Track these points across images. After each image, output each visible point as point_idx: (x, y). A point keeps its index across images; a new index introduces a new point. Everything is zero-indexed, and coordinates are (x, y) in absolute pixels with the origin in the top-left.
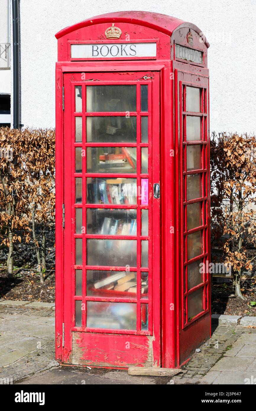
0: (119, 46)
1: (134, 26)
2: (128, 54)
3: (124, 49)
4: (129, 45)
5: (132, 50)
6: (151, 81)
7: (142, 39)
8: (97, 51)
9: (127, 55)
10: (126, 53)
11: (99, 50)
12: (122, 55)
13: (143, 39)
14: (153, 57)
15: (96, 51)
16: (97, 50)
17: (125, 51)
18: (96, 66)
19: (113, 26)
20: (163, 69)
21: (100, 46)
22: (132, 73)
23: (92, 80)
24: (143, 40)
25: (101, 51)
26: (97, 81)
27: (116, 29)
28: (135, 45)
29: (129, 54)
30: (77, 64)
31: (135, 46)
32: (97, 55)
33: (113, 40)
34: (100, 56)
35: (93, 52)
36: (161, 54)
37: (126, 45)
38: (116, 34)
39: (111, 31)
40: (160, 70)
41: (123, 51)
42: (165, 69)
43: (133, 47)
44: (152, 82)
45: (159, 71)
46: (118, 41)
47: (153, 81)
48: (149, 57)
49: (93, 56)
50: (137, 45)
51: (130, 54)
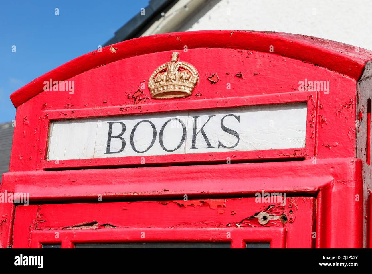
0: (188, 120)
1: (238, 54)
2: (214, 144)
3: (202, 131)
4: (218, 117)
5: (226, 130)
6: (282, 230)
7: (260, 93)
8: (122, 139)
9: (210, 146)
10: (208, 142)
11: (127, 136)
12: (193, 147)
13: (266, 92)
14: (292, 150)
15: (119, 137)
16: (121, 135)
17: (204, 135)
18: (111, 184)
19: (174, 59)
20: (326, 189)
21: (130, 123)
22: (220, 200)
23: (95, 227)
24: (265, 95)
25: (132, 138)
26: (108, 229)
27: (181, 69)
28: (237, 114)
29: (218, 144)
30: (60, 176)
31: (238, 118)
32: (121, 151)
33: (171, 102)
34: (129, 152)
35: (109, 140)
36: (320, 140)
37: (210, 117)
38: (180, 83)
39: (166, 73)
40: (318, 192)
41: (200, 137)
42: (334, 190)
43: (230, 121)
44: (285, 232)
45: (314, 194)
46: (185, 104)
47: (290, 228)
48: (280, 151)
49: (108, 152)
50: (243, 115)
51: (220, 145)
